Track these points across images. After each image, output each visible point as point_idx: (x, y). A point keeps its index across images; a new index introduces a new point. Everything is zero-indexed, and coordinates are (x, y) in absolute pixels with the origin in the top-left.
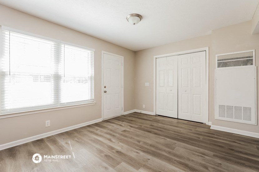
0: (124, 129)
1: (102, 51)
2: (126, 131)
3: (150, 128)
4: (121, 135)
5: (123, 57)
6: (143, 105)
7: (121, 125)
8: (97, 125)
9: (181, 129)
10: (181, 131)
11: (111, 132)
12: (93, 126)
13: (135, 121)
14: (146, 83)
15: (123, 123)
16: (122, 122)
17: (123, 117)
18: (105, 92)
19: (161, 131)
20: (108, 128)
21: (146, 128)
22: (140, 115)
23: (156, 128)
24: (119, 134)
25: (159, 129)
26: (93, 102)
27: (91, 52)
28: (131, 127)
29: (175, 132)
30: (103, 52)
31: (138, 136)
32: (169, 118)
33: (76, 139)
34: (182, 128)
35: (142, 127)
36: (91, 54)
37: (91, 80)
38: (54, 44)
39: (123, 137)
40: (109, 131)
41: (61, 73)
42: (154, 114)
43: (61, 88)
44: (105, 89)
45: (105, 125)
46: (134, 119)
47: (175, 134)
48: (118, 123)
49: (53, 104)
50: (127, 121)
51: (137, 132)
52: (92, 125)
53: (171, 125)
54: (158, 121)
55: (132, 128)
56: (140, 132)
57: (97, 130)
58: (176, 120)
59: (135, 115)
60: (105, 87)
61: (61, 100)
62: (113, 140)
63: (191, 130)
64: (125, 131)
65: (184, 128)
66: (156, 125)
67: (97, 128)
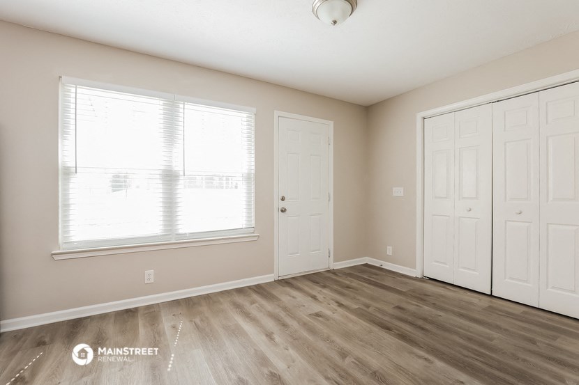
0: (317, 308)
1: (275, 111)
2: (320, 316)
3: (392, 316)
4: (305, 325)
5: (331, 123)
6: (388, 247)
7: (314, 298)
8: (259, 289)
9: (495, 334)
10: (491, 339)
11: (282, 314)
12: (249, 291)
13: (356, 289)
14: (395, 189)
15: (325, 291)
16: (320, 289)
17: (330, 275)
18: (283, 211)
19: (423, 329)
20: (280, 300)
21: (379, 315)
22: (377, 275)
23: (410, 319)
24: (299, 321)
25: (420, 323)
26: (253, 233)
27: (248, 117)
28: (340, 305)
29: (470, 339)
30: (277, 113)
31: (347, 335)
32: (462, 291)
33: (197, 320)
34: (498, 328)
35: (370, 310)
36: (248, 121)
37: (248, 183)
38: (164, 104)
39: (305, 334)
40: (278, 311)
41: (177, 166)
42: (416, 273)
43: (179, 200)
44: (283, 205)
45: (277, 292)
46: (355, 283)
47: (466, 348)
48: (310, 291)
49: (161, 236)
50: (336, 287)
51: (350, 325)
52: (249, 287)
53: (461, 315)
54: (422, 297)
55: (340, 310)
56: (359, 325)
57: (253, 302)
58: (485, 302)
59: (363, 272)
60: (283, 199)
61: (179, 227)
62: (277, 338)
63: (533, 342)
64: (318, 315)
65: (506, 330)
66: (412, 308)
67: (255, 297)
